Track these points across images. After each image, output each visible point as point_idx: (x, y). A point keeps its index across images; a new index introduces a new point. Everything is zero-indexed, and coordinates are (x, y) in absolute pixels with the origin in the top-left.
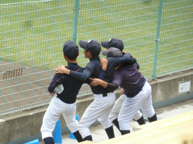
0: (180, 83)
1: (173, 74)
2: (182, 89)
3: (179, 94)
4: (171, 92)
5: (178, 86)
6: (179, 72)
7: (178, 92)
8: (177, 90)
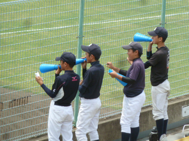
0: (184, 107)
1: (176, 98)
2: (185, 113)
3: (182, 118)
4: (174, 116)
5: (181, 110)
6: (182, 96)
7: (181, 116)
8: (180, 113)
